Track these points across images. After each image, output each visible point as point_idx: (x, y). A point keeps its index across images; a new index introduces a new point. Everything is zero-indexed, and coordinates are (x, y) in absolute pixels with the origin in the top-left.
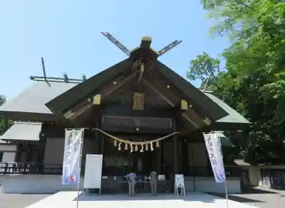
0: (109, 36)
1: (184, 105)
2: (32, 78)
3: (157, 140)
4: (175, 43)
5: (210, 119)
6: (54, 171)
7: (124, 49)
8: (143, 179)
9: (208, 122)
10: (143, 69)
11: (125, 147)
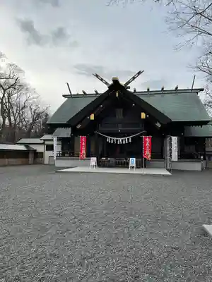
1: (143, 115)
2: (64, 96)
3: (130, 137)
4: (139, 73)
5: (161, 124)
7: (106, 83)
8: (126, 159)
9: (158, 125)
10: (117, 95)
11: (112, 142)
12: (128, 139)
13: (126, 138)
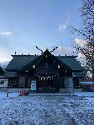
0: (37, 47)
1: (59, 67)
2: (11, 56)
3: (52, 77)
4: (56, 48)
6: (22, 87)
9: (66, 71)
10: (47, 57)
11: (43, 79)
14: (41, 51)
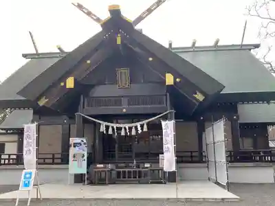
3: (145, 122)
10: (120, 42)
11: (110, 132)
12: (142, 126)
13: (138, 125)
14: (98, 20)
